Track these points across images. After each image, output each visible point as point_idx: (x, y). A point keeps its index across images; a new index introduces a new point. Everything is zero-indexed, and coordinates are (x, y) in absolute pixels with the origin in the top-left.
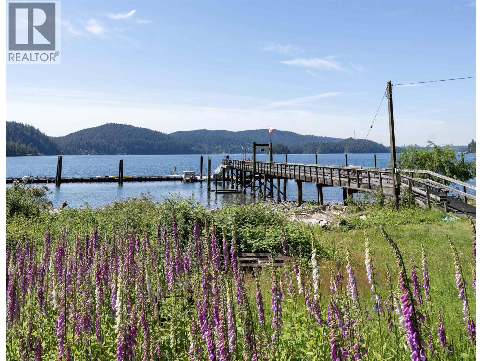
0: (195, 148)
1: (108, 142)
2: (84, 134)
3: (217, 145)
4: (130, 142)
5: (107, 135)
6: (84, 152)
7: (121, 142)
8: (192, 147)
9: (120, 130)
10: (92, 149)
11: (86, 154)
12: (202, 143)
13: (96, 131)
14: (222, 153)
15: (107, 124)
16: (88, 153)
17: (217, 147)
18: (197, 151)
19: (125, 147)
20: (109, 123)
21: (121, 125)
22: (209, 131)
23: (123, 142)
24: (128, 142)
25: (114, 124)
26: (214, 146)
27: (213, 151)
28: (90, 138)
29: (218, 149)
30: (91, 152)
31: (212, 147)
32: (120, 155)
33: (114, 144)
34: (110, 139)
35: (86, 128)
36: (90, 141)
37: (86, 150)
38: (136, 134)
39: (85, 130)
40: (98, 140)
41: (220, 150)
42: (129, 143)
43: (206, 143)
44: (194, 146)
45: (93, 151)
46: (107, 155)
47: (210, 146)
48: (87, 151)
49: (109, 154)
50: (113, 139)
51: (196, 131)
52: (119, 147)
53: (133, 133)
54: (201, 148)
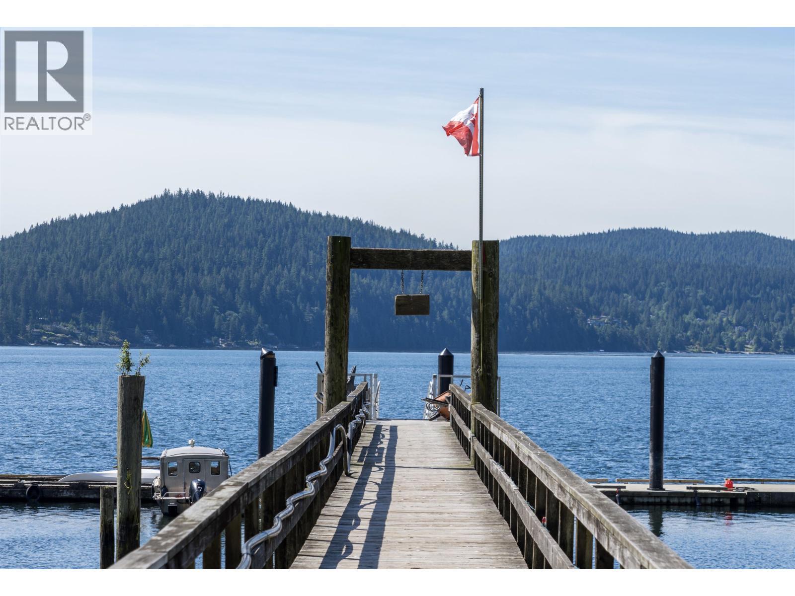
0: (603, 322)
1: (173, 284)
2: (55, 245)
3: (717, 310)
4: (280, 287)
5: (165, 250)
6: (57, 331)
7: (232, 285)
8: (589, 314)
9: (229, 226)
10: (95, 320)
11: (66, 342)
12: (640, 295)
13: (112, 229)
14: (742, 348)
15: (167, 197)
16: (75, 336)
17: (715, 319)
18: (614, 335)
19: (252, 310)
20: (174, 191)
21: (234, 203)
22: (679, 237)
23: (242, 284)
24: (266, 288)
25: (199, 195)
26: (700, 314)
27: (696, 336)
28: (83, 266)
29: (720, 328)
30: (89, 333)
31: (687, 318)
32: (229, 347)
33: (201, 294)
34: (181, 270)
35: (66, 216)
36: (85, 277)
37: (66, 320)
38: (308, 248)
39: (58, 226)
40: (124, 275)
41: (732, 334)
42: (273, 289)
43: (659, 297)
44: (598, 314)
45: (100, 327)
46: (166, 346)
47: (679, 315)
48: (69, 327)
49: (180, 345)
50: (196, 270)
51: (611, 234)
52: (223, 310)
53: (293, 241)
54: (634, 320)
